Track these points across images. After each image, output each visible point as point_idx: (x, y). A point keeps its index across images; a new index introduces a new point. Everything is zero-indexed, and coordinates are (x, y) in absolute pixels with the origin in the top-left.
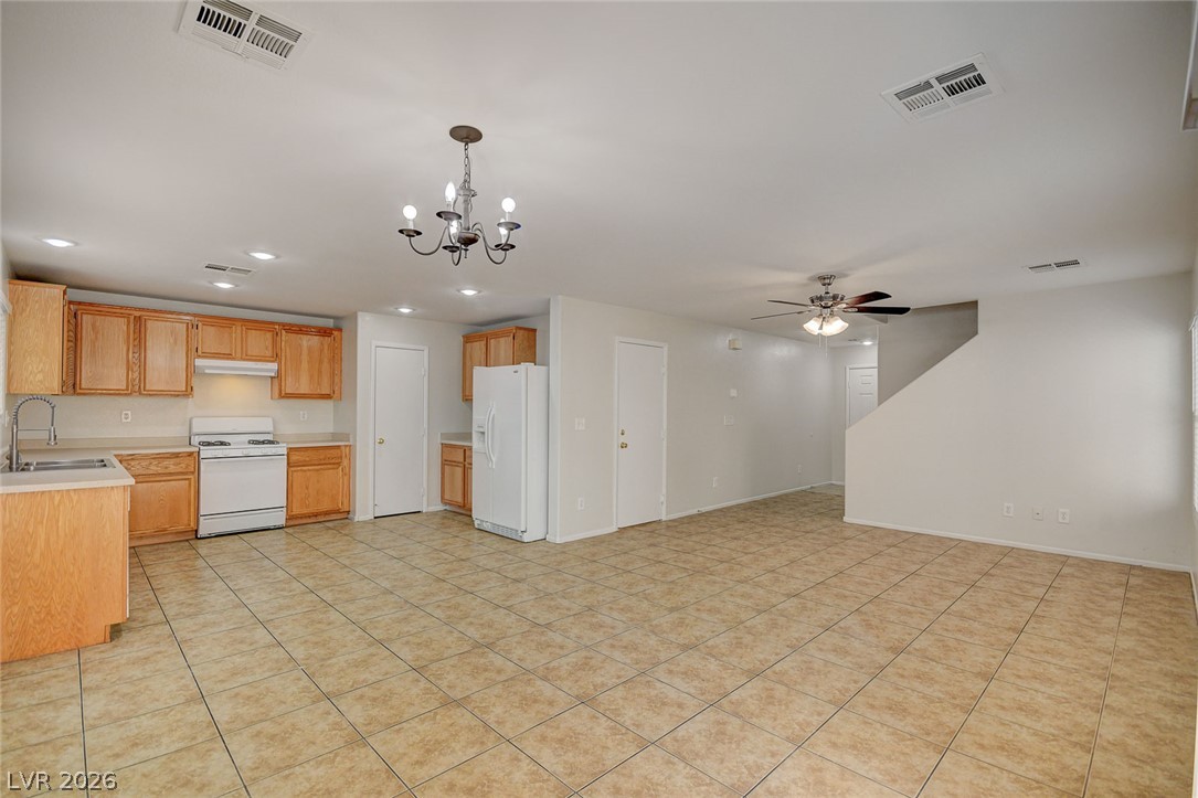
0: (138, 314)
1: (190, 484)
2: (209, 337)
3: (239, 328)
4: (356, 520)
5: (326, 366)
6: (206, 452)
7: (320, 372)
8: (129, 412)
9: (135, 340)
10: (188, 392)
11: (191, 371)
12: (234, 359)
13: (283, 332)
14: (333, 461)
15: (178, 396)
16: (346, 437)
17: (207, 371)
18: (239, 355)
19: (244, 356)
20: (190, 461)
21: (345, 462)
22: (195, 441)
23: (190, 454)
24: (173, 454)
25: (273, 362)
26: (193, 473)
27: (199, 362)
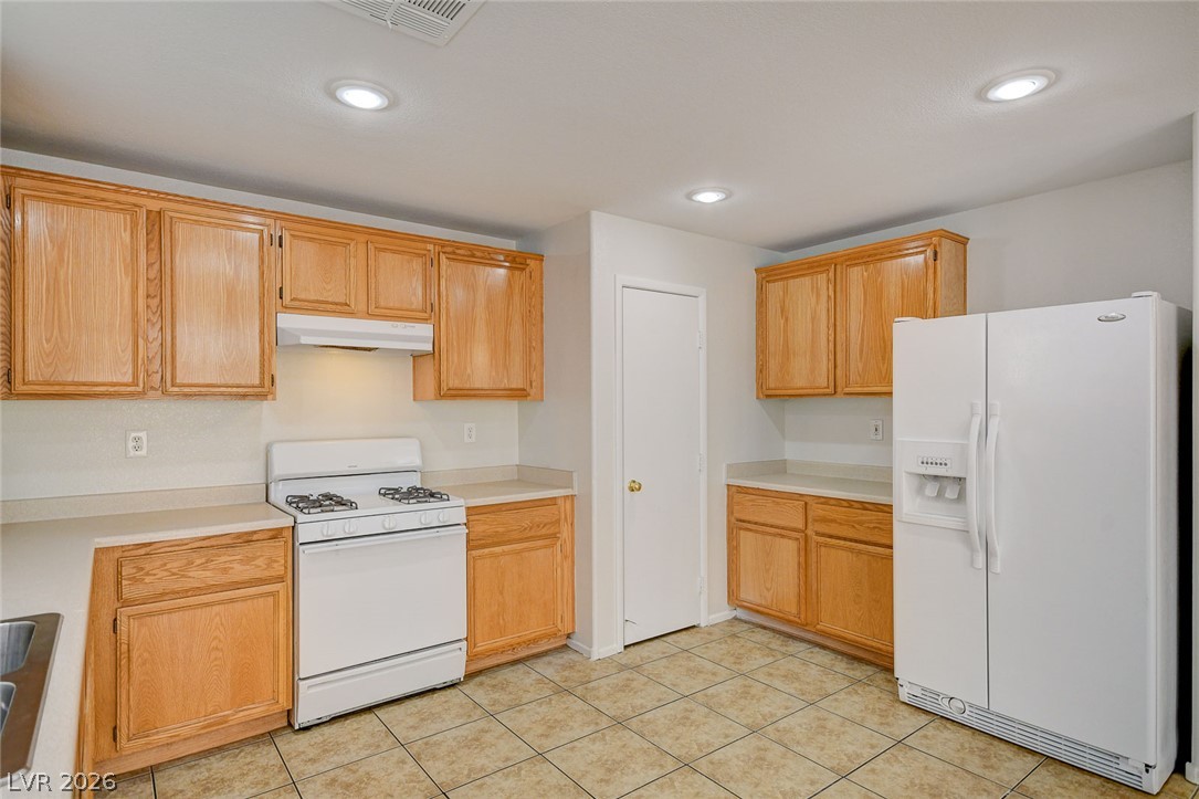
0: (155, 205)
1: (276, 605)
2: (303, 264)
3: (362, 248)
4: (595, 657)
5: (516, 332)
6: (311, 527)
7: (507, 344)
8: (143, 435)
9: (149, 265)
10: (264, 389)
11: (271, 342)
12: (352, 314)
13: (443, 257)
14: (544, 531)
15: (244, 396)
16: (565, 478)
17: (305, 340)
18: (362, 306)
19: (372, 309)
20: (278, 550)
21: (565, 534)
22: (279, 494)
23: (276, 534)
24: (239, 535)
25: (425, 320)
26: (281, 579)
27: (287, 321)
